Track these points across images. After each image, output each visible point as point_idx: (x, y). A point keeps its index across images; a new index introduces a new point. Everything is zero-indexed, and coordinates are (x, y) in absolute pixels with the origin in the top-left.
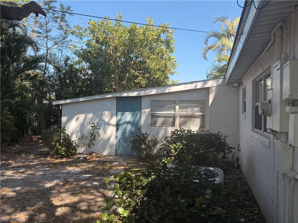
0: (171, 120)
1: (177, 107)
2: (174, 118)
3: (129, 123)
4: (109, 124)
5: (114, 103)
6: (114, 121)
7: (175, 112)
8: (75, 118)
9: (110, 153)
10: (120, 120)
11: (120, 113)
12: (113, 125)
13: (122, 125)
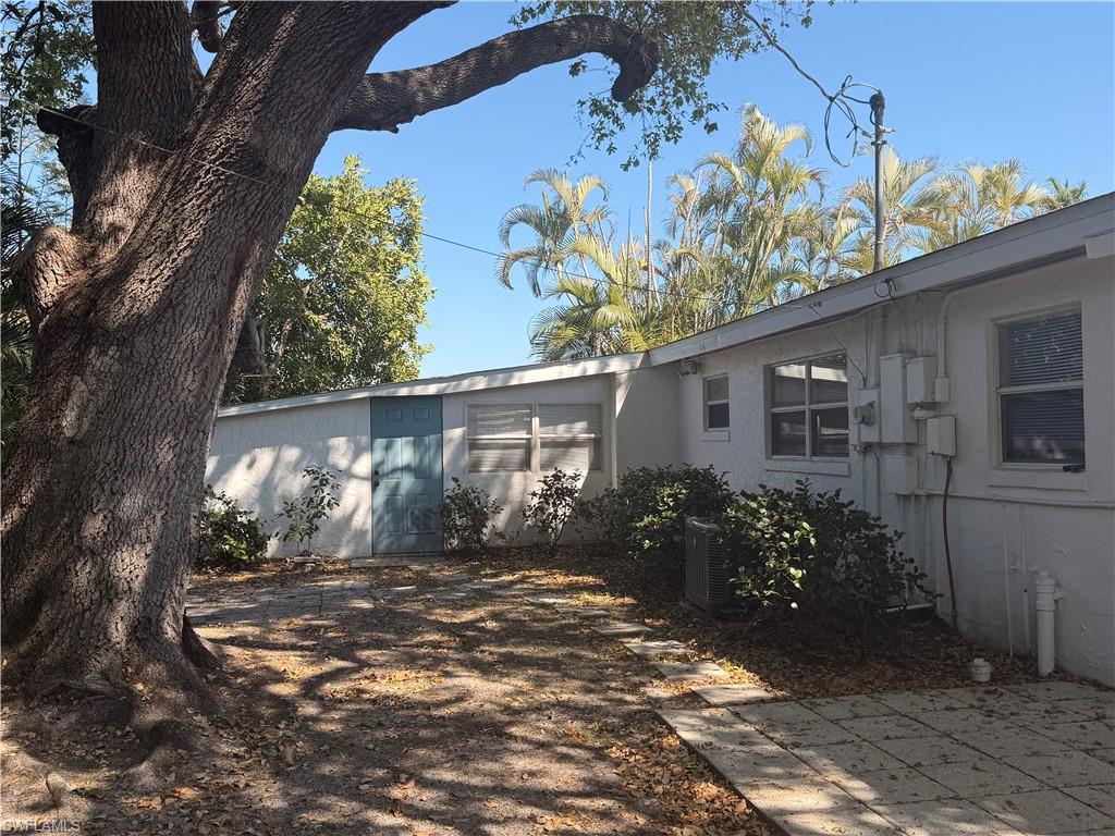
0: (518, 454)
1: (536, 421)
2: (528, 448)
3: (407, 468)
4: (349, 474)
5: (365, 416)
6: (364, 465)
7: (530, 432)
8: (246, 460)
9: (355, 551)
10: (382, 463)
11: (380, 442)
12: (364, 479)
13: (387, 475)
